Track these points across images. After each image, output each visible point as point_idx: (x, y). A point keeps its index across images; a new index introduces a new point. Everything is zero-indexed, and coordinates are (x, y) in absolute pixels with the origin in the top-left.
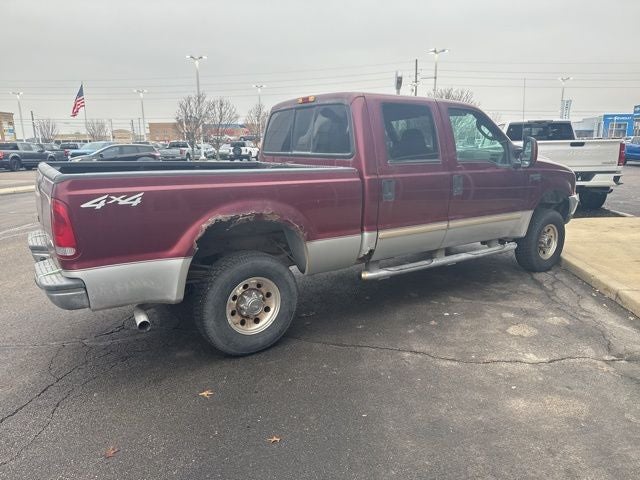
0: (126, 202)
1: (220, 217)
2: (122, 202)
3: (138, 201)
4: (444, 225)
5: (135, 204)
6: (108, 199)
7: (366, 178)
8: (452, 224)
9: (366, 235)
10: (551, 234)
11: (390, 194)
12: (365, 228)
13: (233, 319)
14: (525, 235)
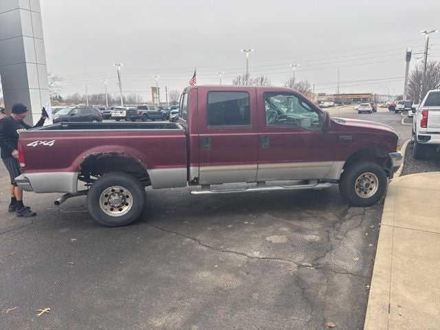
0: (47, 144)
1: (93, 153)
2: (45, 144)
3: (53, 144)
4: (255, 166)
5: (51, 145)
6: (39, 143)
7: (191, 135)
8: (261, 166)
9: (191, 168)
10: (372, 180)
11: (208, 145)
12: (191, 164)
13: (105, 207)
14: (339, 178)
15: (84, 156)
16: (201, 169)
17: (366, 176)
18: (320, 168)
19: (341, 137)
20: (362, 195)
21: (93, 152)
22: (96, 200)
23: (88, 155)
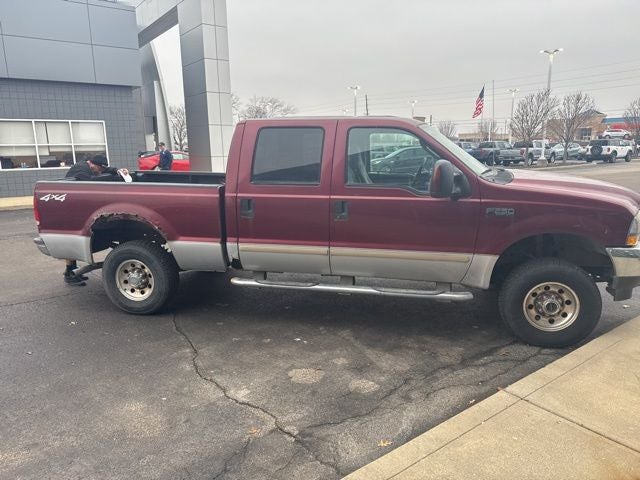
0: (58, 199)
2: (56, 199)
3: (64, 199)
4: (324, 249)
5: (62, 200)
6: (51, 196)
7: (228, 195)
8: (334, 250)
9: (228, 244)
10: (566, 297)
11: (250, 211)
12: (228, 239)
13: (125, 286)
14: (487, 286)
15: (95, 216)
16: (241, 246)
17: (552, 289)
18: (447, 263)
19: (488, 210)
20: (543, 325)
21: (104, 212)
22: (111, 276)
23: (99, 215)
